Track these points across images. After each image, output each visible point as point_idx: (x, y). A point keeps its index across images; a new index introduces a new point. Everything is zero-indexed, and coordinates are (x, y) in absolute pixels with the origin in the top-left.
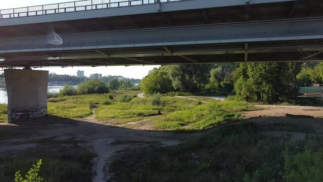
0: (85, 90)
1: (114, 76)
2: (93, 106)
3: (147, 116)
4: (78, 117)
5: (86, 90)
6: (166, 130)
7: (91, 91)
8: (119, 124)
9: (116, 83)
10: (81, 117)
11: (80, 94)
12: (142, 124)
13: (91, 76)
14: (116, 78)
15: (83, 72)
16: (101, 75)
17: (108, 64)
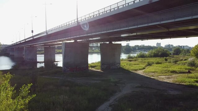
0: (152, 55)
1: (181, 46)
2: (149, 64)
4: (134, 70)
6: (181, 84)
7: (156, 56)
8: (153, 76)
9: (178, 51)
10: (136, 70)
11: (149, 57)
12: (168, 78)
13: (165, 46)
14: (182, 47)
15: (160, 44)
16: (172, 45)
17: (172, 37)
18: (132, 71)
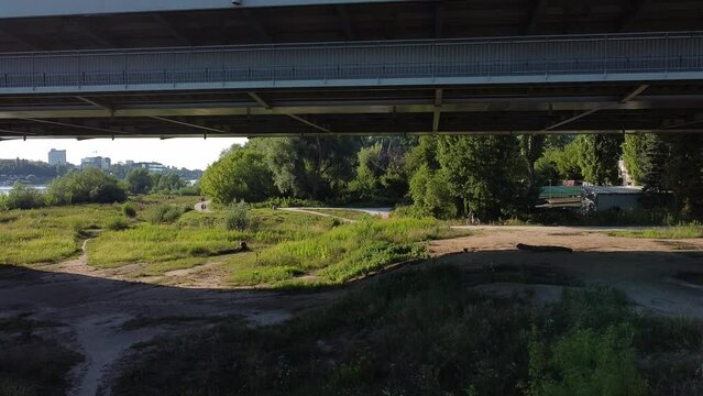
0: (67, 195)
1: (141, 163)
2: (83, 234)
3: (214, 255)
4: (43, 261)
5: (69, 195)
6: (258, 286)
7: (81, 198)
8: (145, 276)
9: (143, 179)
10: (50, 261)
11: (53, 204)
12: (201, 275)
13: (84, 162)
14: (144, 166)
15: (63, 153)
16: (108, 160)
17: (117, 134)
18: (31, 266)
